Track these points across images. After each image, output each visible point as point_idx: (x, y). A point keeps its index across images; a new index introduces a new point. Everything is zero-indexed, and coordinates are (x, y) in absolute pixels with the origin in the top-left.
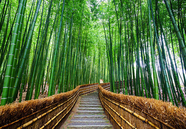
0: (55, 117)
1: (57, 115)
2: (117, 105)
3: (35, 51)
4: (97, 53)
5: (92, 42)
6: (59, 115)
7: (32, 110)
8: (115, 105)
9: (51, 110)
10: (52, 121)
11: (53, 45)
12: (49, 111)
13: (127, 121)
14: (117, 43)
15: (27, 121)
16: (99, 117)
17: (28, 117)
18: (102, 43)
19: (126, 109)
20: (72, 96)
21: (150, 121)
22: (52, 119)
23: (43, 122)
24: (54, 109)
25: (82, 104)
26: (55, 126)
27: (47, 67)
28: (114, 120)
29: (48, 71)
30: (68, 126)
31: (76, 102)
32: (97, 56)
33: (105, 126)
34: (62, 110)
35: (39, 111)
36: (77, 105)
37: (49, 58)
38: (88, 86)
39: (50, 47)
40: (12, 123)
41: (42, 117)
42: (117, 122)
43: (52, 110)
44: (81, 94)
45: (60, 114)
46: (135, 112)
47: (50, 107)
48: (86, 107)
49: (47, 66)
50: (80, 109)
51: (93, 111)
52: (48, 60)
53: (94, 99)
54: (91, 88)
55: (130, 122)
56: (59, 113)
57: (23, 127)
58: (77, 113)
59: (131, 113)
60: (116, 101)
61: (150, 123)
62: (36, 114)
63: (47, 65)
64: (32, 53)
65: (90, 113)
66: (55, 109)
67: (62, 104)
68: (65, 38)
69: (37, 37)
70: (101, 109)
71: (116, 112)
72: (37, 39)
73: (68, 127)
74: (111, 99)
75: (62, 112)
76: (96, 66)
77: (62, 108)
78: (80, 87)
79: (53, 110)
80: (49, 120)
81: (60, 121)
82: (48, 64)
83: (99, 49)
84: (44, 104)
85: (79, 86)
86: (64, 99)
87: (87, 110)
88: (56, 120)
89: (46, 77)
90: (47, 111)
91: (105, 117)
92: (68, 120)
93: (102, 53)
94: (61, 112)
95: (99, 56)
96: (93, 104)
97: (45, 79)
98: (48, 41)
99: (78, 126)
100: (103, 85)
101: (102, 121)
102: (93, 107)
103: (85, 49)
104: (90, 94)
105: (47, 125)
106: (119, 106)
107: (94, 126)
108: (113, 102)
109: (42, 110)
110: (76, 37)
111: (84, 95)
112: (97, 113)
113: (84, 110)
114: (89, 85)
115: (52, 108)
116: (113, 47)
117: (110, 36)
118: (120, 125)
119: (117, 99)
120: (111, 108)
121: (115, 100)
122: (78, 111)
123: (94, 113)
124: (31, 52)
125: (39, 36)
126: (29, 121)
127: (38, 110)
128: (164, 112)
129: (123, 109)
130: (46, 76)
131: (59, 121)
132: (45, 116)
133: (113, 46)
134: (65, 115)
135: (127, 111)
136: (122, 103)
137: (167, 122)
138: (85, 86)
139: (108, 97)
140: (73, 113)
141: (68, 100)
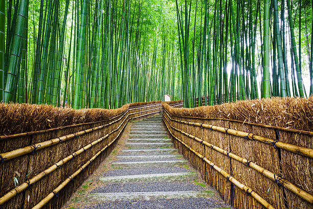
0: (89, 146)
1: (93, 144)
2: (197, 126)
3: (38, 41)
4: (160, 45)
5: (150, 23)
6: (96, 144)
7: (49, 120)
8: (194, 126)
9: (82, 132)
10: (85, 151)
11: (74, 28)
12: (79, 133)
13: (214, 147)
14: (198, 24)
15: (41, 140)
16: (165, 151)
17: (42, 133)
18: (170, 25)
19: (214, 127)
20: (117, 118)
21: (257, 135)
22: (86, 148)
23: (69, 149)
24: (87, 131)
25: (134, 133)
26: (91, 160)
27: (63, 73)
28: (192, 152)
29: (66, 81)
30: (113, 163)
31: (123, 131)
32: (159, 52)
33: (176, 161)
34: (101, 137)
35: (61, 128)
36: (125, 135)
37: (68, 56)
38: (143, 104)
39: (68, 33)
40: (14, 135)
41: (67, 141)
42: (196, 153)
43: (84, 132)
44: (131, 119)
45: (98, 143)
46: (230, 128)
47: (80, 126)
48: (140, 137)
49: (65, 71)
50: (131, 141)
51: (153, 143)
52: (64, 60)
53: (155, 126)
54: (149, 109)
55: (221, 146)
56: (97, 141)
57: (35, 147)
58: (126, 146)
59: (222, 133)
60: (196, 119)
61: (257, 137)
62: (56, 131)
63: (64, 69)
64: (32, 45)
65: (149, 146)
66: (89, 133)
67: (100, 127)
68: (96, 14)
69: (39, 8)
70: (168, 140)
71: (196, 138)
72: (38, 14)
73: (113, 165)
74: (186, 119)
75: (101, 141)
76: (157, 72)
77: (100, 133)
78: (130, 107)
79: (86, 133)
80: (80, 149)
81: (99, 155)
82: (66, 67)
83: (164, 38)
84: (70, 118)
85: (128, 105)
86: (103, 119)
87: (144, 142)
88: (92, 152)
89: (63, 93)
90: (75, 133)
91: (174, 151)
92: (112, 156)
93: (169, 46)
94: (99, 140)
95: (164, 51)
96: (154, 133)
97: (62, 97)
98: (62, 18)
99: (131, 163)
100: (170, 104)
101: (169, 156)
102: (153, 137)
103: (137, 37)
104: (147, 118)
105: (77, 156)
106: (201, 127)
107: (156, 162)
108: (190, 123)
109: (66, 128)
110: (120, 10)
111: (136, 121)
112: (161, 146)
113: (138, 141)
114: (146, 104)
115: (83, 130)
116: (191, 33)
117: (186, 10)
118: (201, 156)
119: (199, 115)
120: (186, 134)
121: (194, 119)
122: (128, 143)
123: (156, 146)
124: (28, 42)
125: (42, 6)
126: (45, 141)
127: (59, 125)
128: (284, 111)
129: (208, 128)
130: (64, 90)
131: (97, 155)
132: (72, 139)
133: (190, 31)
134: (106, 147)
135: (216, 130)
136: (207, 120)
137: (290, 126)
138: (138, 105)
139: (181, 118)
140: (118, 146)
141: (110, 124)
